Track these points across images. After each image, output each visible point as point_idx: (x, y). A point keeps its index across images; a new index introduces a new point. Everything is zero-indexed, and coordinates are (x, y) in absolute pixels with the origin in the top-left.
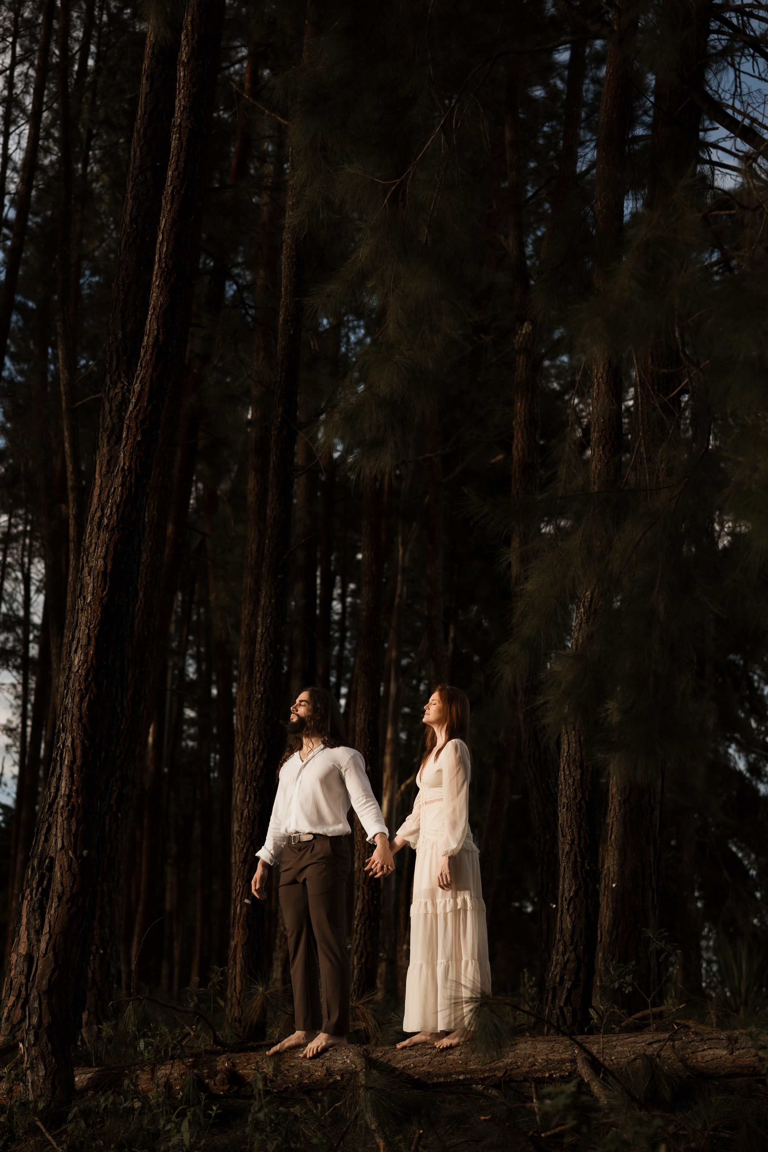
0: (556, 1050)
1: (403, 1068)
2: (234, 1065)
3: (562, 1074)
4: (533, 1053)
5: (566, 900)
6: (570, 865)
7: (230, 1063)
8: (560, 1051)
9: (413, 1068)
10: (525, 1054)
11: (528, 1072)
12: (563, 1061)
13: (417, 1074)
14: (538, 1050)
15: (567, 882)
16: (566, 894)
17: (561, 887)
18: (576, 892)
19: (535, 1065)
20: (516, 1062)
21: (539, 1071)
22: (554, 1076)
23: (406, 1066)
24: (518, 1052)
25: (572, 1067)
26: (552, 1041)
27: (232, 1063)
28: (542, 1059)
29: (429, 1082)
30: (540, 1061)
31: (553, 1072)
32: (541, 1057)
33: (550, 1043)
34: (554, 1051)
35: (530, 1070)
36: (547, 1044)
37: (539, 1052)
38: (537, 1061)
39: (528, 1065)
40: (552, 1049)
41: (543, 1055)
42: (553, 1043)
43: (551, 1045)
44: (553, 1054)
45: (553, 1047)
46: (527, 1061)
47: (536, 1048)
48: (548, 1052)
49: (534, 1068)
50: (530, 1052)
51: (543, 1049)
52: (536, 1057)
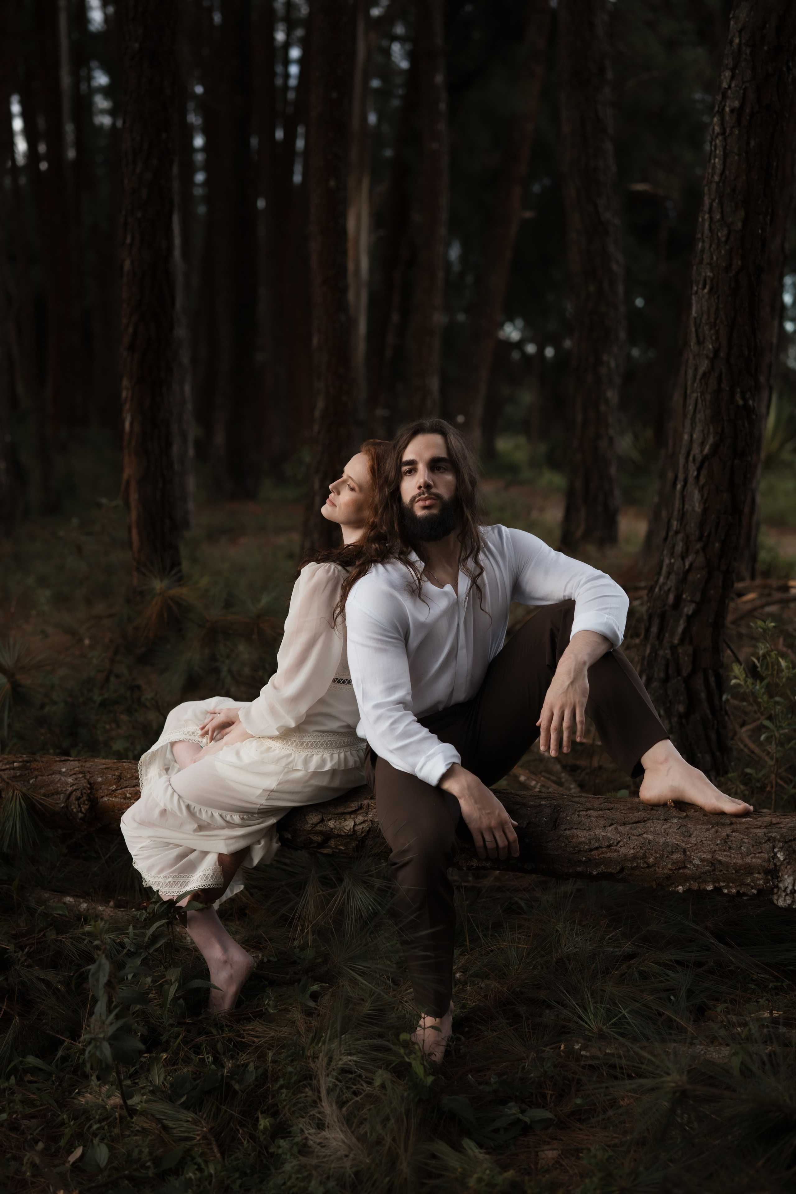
0: (733, 846)
3: (743, 890)
4: (683, 845)
5: (694, 460)
6: (708, 397)
8: (744, 849)
10: (666, 844)
12: (748, 869)
14: (693, 840)
15: (699, 428)
16: (696, 450)
17: (686, 437)
18: (715, 448)
19: (685, 867)
20: (644, 857)
21: (693, 878)
22: (726, 891)
24: (651, 837)
25: (767, 881)
26: (724, 825)
28: (702, 860)
30: (697, 862)
31: (722, 884)
32: (699, 854)
33: (720, 830)
34: (730, 848)
35: (673, 873)
36: (714, 830)
37: (695, 845)
38: (691, 862)
39: (670, 866)
40: (726, 842)
41: (704, 852)
42: (728, 830)
43: (724, 834)
44: (725, 853)
45: (728, 838)
46: (667, 857)
47: (690, 836)
48: (717, 848)
49: (681, 871)
50: (674, 841)
51: (704, 839)
52: (688, 853)
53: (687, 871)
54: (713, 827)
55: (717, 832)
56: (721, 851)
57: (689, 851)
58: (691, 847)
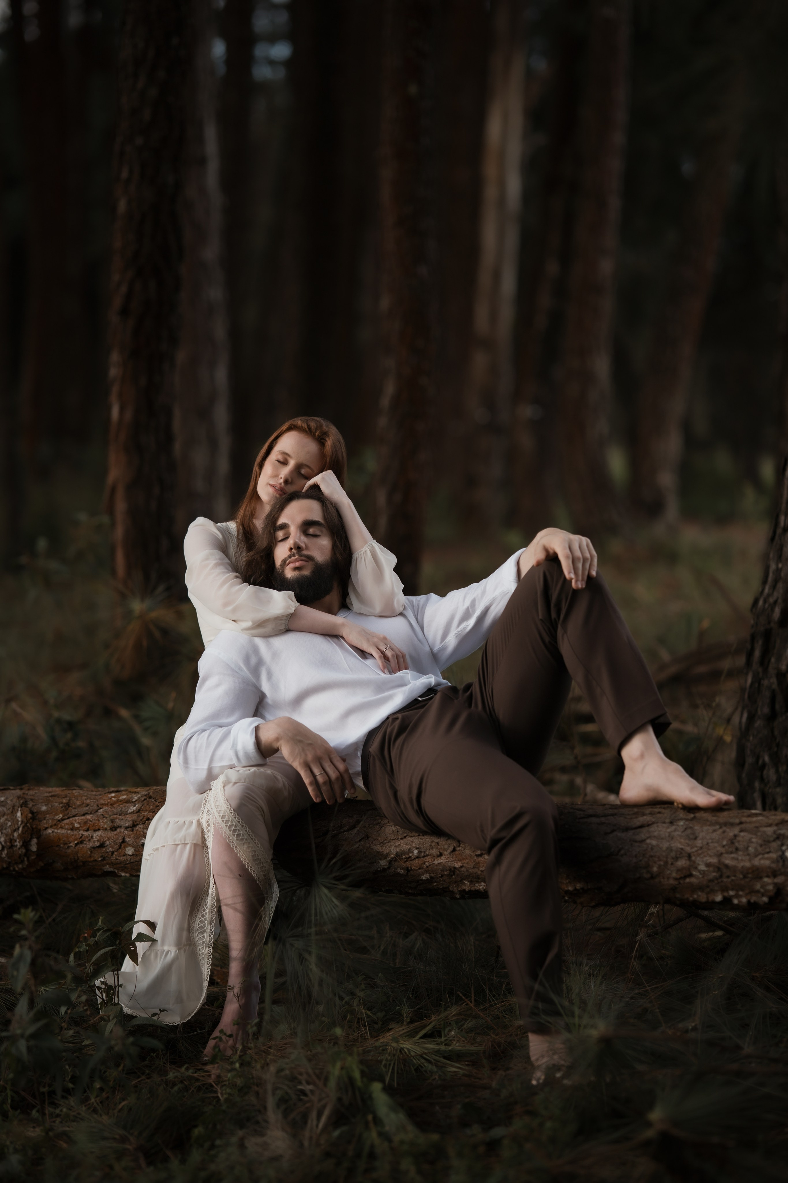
0: (741, 847)
1: (397, 855)
2: (34, 816)
3: (753, 899)
4: (688, 849)
7: (26, 810)
8: (751, 850)
9: (417, 857)
10: (670, 849)
11: (674, 889)
12: (757, 873)
13: (427, 871)
14: (699, 843)
19: (691, 875)
21: (700, 888)
22: (736, 901)
23: (403, 853)
24: (654, 842)
26: (732, 825)
27: (32, 813)
28: (708, 865)
29: (454, 888)
30: (702, 867)
31: (732, 893)
32: (705, 859)
33: (728, 830)
34: (737, 849)
35: (680, 883)
36: (721, 830)
37: (701, 848)
38: (696, 868)
39: (674, 875)
40: (732, 843)
41: (711, 856)
42: (736, 830)
43: (731, 834)
44: (733, 855)
45: (735, 839)
46: (672, 864)
47: (696, 838)
48: (723, 850)
49: (688, 880)
50: (680, 846)
51: (710, 841)
52: (693, 858)
53: (693, 880)
54: (721, 828)
55: (724, 832)
56: (727, 853)
57: (694, 855)
58: (697, 851)
